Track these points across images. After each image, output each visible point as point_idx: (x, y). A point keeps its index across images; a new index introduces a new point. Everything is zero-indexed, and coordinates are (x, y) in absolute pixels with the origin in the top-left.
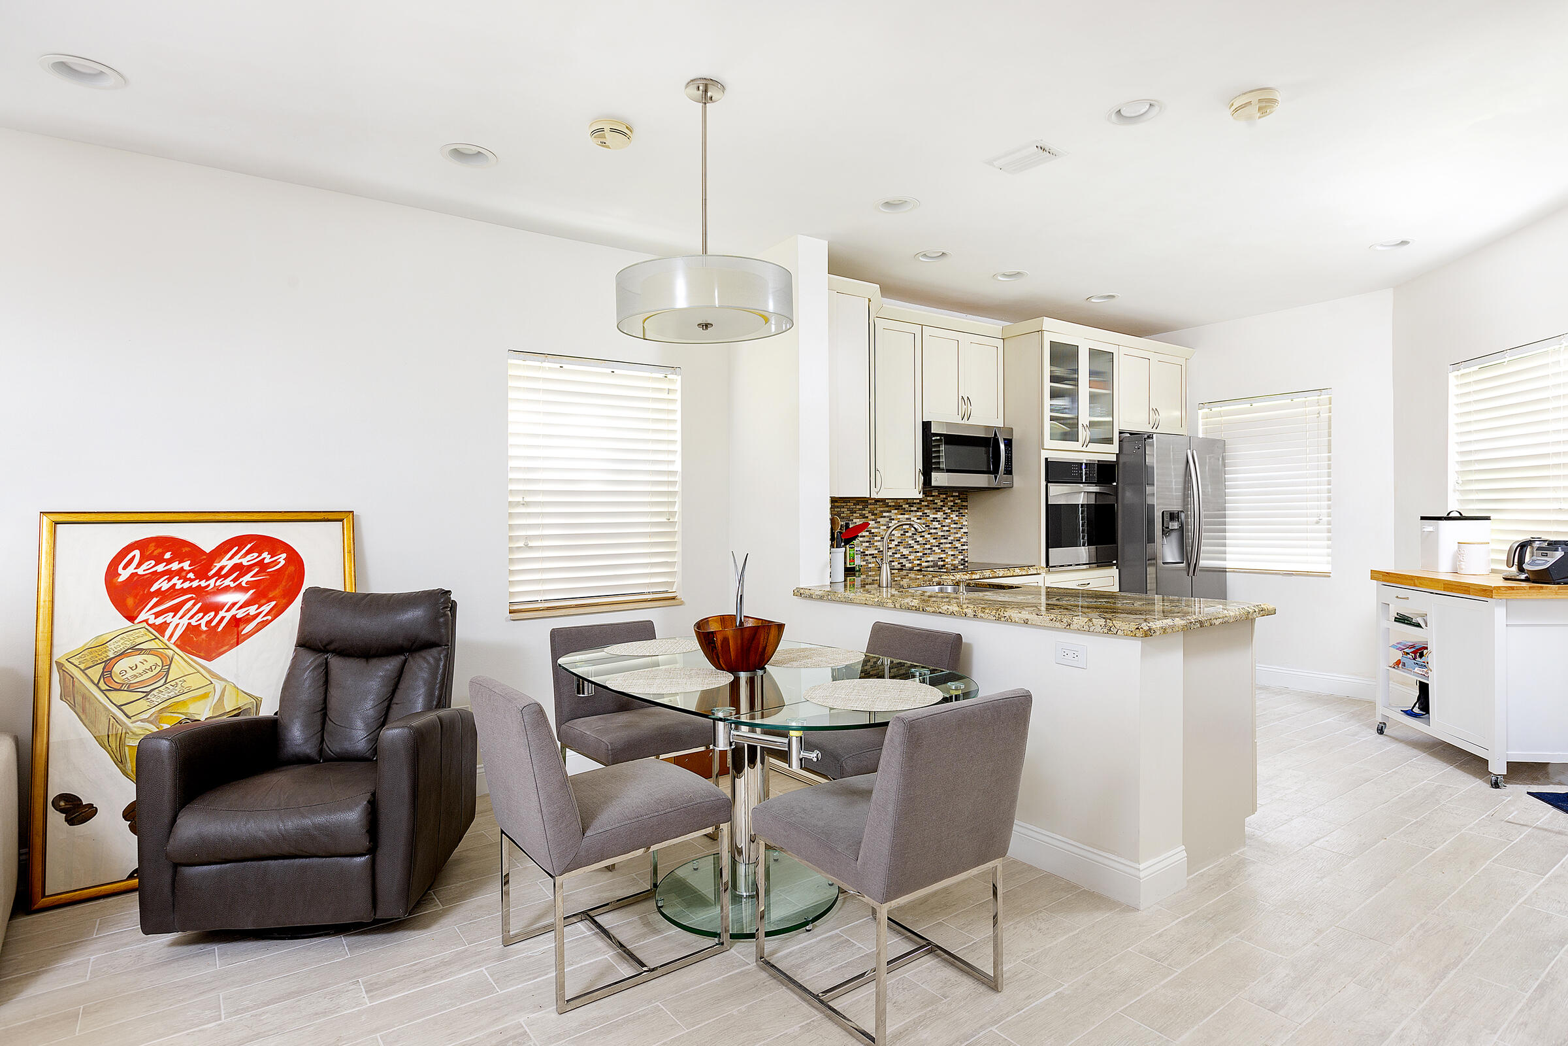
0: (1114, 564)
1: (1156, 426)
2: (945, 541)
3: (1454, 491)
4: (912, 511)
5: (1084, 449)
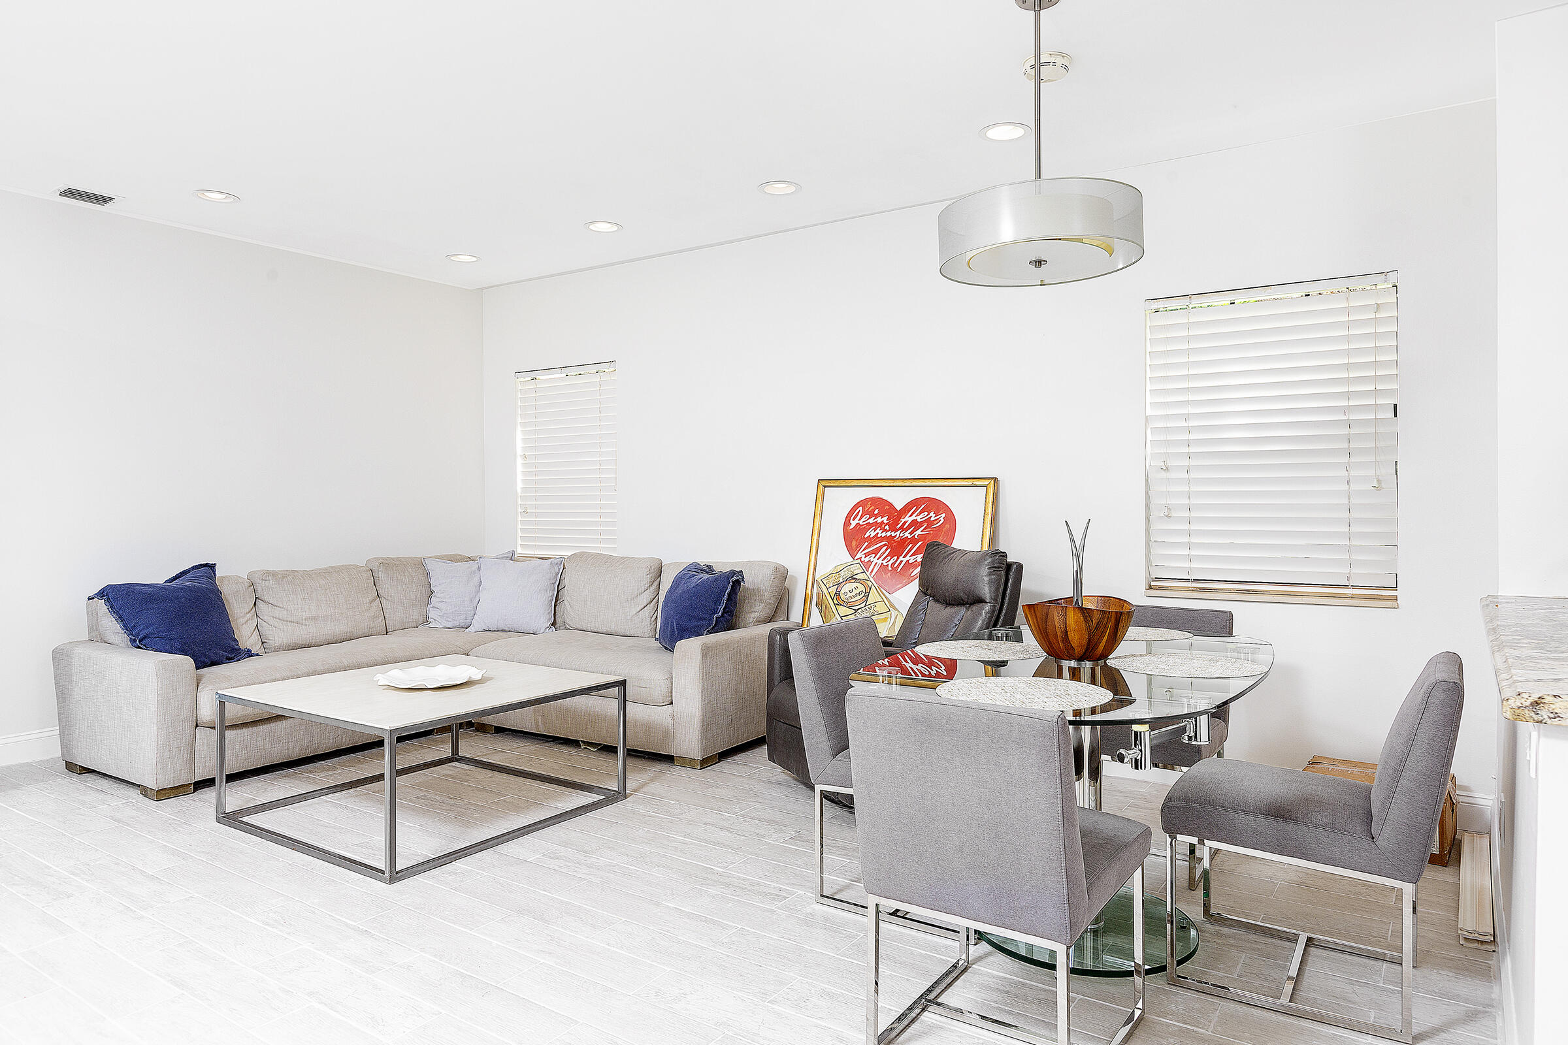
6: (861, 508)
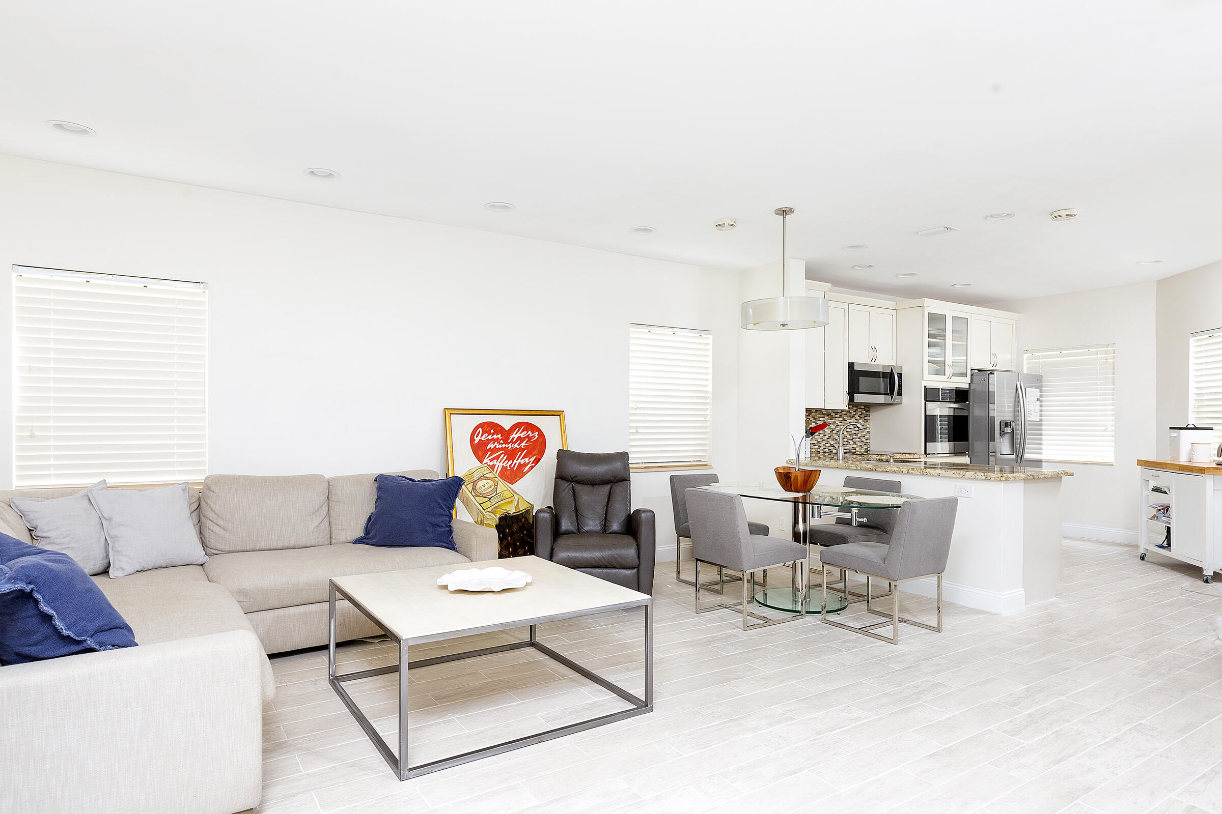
0: (967, 454)
1: (995, 365)
2: (856, 437)
3: (1193, 412)
4: (837, 417)
5: (949, 380)
6: (480, 429)
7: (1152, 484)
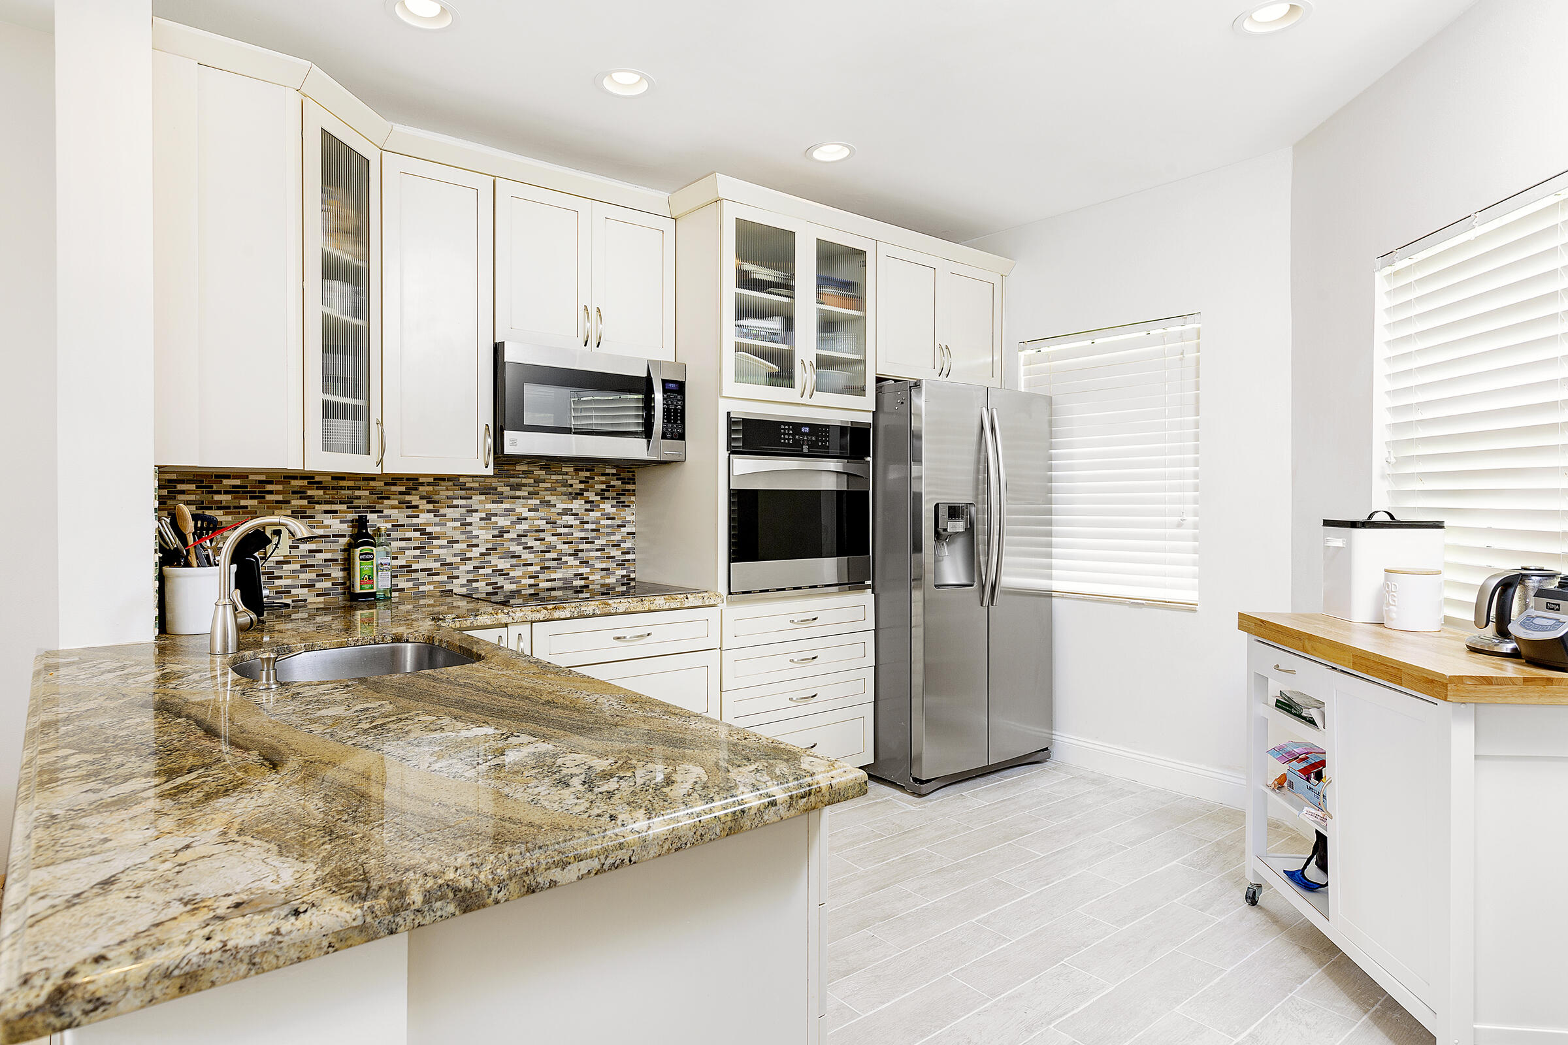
0: (868, 587)
1: (945, 372)
2: (588, 546)
3: (1383, 477)
4: (519, 497)
5: (806, 400)
7: (1277, 687)
